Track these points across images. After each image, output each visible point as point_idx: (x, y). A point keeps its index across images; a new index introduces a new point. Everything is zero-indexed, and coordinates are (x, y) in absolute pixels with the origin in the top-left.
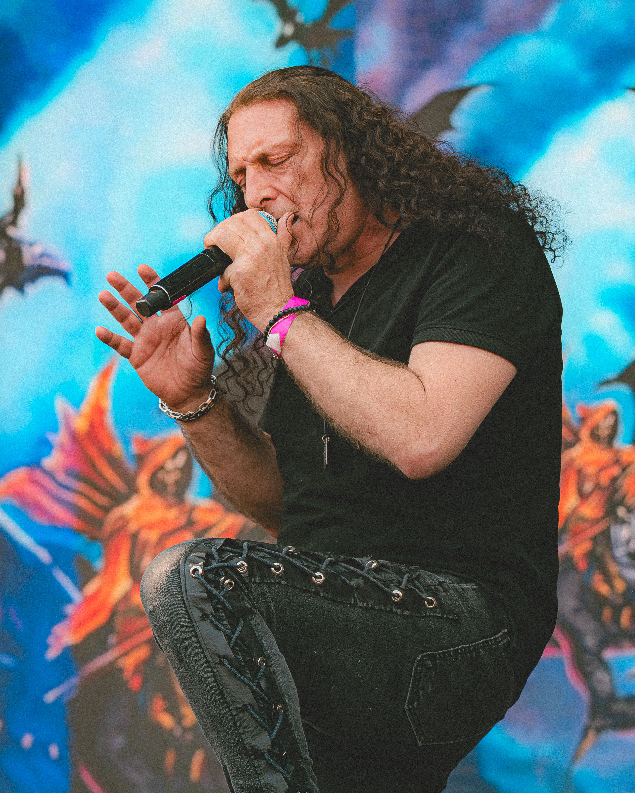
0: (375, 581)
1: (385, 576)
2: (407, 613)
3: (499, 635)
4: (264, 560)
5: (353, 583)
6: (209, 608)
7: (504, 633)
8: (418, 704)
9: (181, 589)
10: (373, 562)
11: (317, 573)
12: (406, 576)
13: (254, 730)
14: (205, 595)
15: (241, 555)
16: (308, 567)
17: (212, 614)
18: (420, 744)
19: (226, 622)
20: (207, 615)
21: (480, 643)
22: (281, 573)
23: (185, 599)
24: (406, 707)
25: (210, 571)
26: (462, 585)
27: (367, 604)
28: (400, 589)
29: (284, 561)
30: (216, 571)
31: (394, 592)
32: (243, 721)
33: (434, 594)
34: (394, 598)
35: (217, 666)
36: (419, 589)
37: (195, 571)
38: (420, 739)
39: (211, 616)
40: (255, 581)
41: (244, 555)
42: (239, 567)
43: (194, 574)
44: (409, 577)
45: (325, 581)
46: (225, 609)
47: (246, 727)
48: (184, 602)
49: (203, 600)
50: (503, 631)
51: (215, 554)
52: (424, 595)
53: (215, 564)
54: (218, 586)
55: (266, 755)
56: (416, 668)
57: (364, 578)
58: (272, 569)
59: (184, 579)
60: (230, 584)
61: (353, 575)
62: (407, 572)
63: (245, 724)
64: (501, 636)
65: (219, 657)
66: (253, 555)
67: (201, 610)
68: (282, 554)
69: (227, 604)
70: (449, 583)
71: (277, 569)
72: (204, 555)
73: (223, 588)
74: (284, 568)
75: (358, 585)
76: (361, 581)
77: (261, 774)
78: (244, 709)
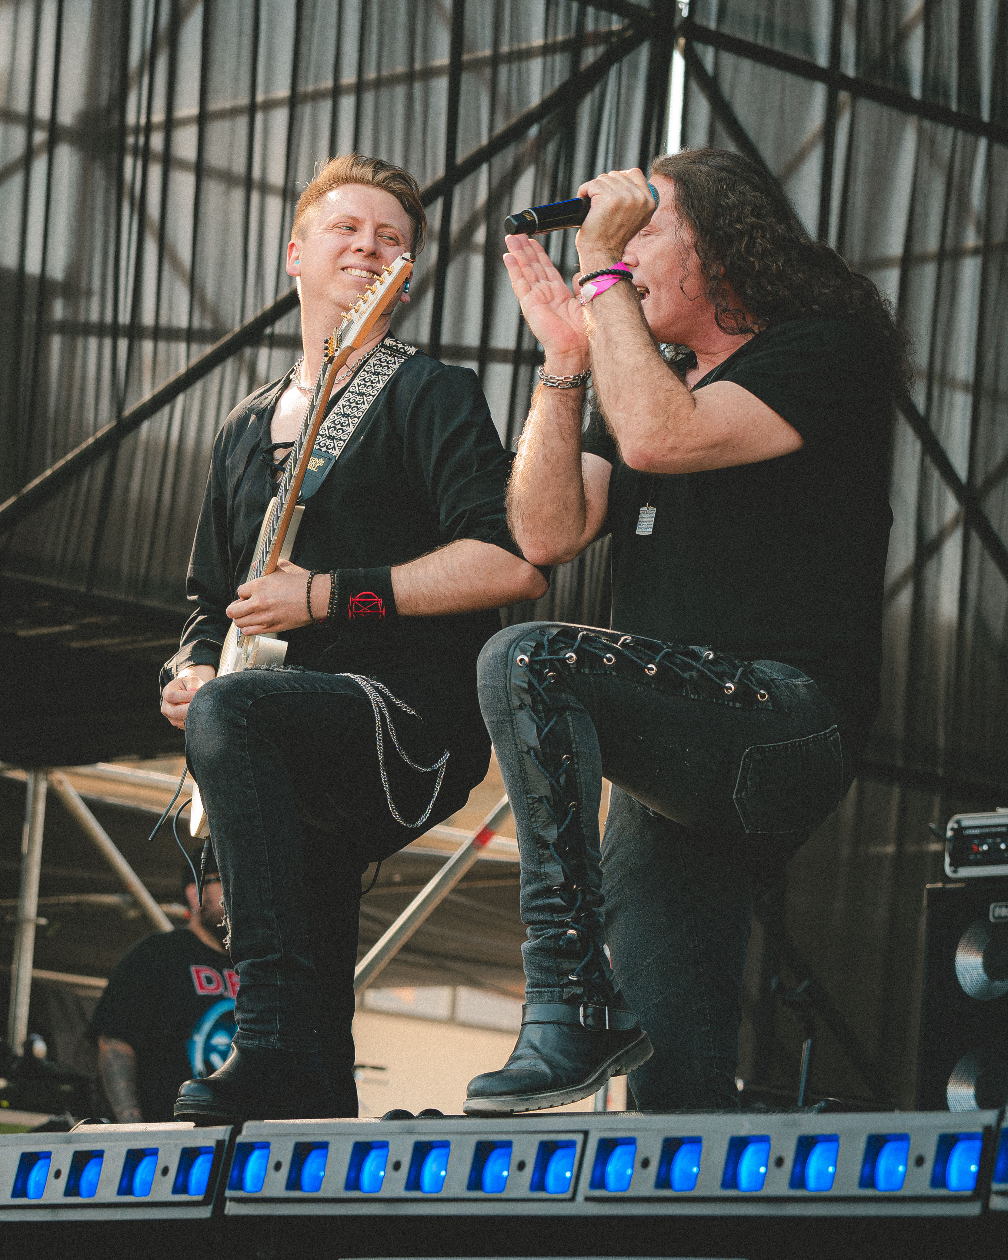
0: (709, 673)
1: (719, 669)
2: (738, 705)
3: (829, 730)
4: (597, 651)
5: (686, 675)
6: (528, 699)
7: (835, 729)
8: (746, 795)
9: (506, 675)
10: (710, 653)
11: (650, 666)
12: (740, 670)
13: (545, 821)
14: (526, 686)
15: (572, 647)
16: (641, 659)
17: (529, 705)
18: (747, 832)
19: (542, 714)
20: (525, 705)
21: (810, 738)
22: (612, 664)
23: (508, 685)
24: (734, 797)
25: (537, 662)
26: (794, 681)
27: (699, 696)
28: (733, 683)
29: (616, 652)
30: (543, 663)
31: (727, 685)
32: (537, 811)
33: (768, 690)
34: (727, 690)
35: (524, 755)
36: (752, 683)
37: (522, 660)
38: (747, 828)
39: (528, 707)
40: (584, 672)
41: (575, 647)
42: (568, 658)
43: (521, 663)
44: (743, 671)
45: (657, 672)
46: (543, 701)
47: (539, 817)
48: (506, 689)
49: (524, 689)
50: (833, 727)
51: (546, 643)
52: (757, 689)
53: (544, 655)
54: (541, 677)
55: (551, 846)
56: (744, 759)
57: (699, 671)
58: (605, 660)
59: (510, 666)
60: (553, 677)
61: (689, 667)
62: (741, 666)
63: (538, 814)
64: (831, 731)
65: (528, 746)
66: (586, 646)
67: (521, 699)
68: (617, 646)
69: (546, 697)
70: (781, 680)
71: (609, 660)
72: (534, 644)
73: (545, 680)
74: (616, 658)
75: (691, 676)
76: (694, 673)
77: (543, 862)
78: (540, 800)
